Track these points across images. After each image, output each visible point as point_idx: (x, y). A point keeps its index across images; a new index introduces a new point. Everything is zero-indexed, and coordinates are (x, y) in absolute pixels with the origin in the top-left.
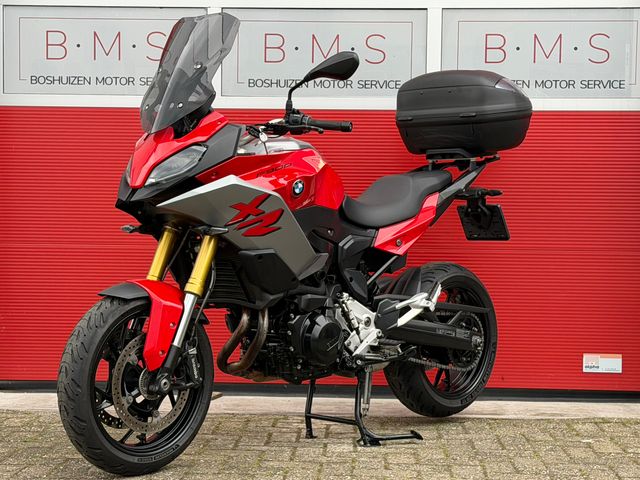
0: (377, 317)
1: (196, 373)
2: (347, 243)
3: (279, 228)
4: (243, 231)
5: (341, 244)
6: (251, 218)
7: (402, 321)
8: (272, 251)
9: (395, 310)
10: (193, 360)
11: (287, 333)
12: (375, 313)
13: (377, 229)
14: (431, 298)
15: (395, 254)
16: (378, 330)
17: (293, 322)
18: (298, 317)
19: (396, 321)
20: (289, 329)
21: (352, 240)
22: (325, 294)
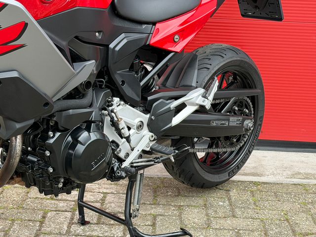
0: (150, 119)
2: (118, 43)
3: (21, 46)
5: (112, 46)
7: (177, 120)
8: (15, 74)
9: (169, 110)
11: (44, 154)
12: (148, 116)
13: (154, 24)
14: (207, 95)
15: (172, 52)
16: (151, 134)
17: (52, 141)
18: (58, 134)
19: (171, 122)
20: (47, 149)
21: (125, 39)
22: (91, 106)
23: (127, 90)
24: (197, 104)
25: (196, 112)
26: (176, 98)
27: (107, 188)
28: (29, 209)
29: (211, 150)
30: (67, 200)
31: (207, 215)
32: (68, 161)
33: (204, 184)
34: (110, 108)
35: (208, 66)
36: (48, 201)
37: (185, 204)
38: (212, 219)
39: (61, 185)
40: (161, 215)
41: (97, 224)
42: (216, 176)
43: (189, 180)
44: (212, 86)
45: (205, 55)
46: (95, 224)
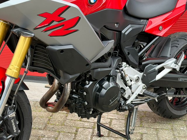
0: (143, 76)
1: (14, 128)
2: (127, 31)
3: (76, 31)
4: (49, 32)
5: (123, 32)
6: (55, 23)
7: (159, 77)
8: (71, 47)
9: (155, 71)
10: (12, 121)
11: (83, 94)
12: (142, 74)
13: (148, 19)
14: (178, 63)
15: (158, 36)
16: (144, 85)
17: (87, 86)
18: (91, 83)
19: (155, 78)
20: (84, 91)
21: (131, 28)
22: (110, 67)
23: (131, 58)
24: (171, 68)
25: (170, 72)
26: (159, 64)
27: (112, 116)
28: (68, 126)
29: (177, 96)
30: (89, 122)
31: (174, 135)
32: (97, 98)
33: (172, 116)
34: (121, 68)
35: (177, 45)
36: (78, 122)
37: (160, 127)
38: (177, 137)
39: (91, 113)
40: (145, 134)
41: (108, 137)
42: (179, 112)
43: (163, 114)
44: (181, 57)
45: (175, 38)
46: (106, 137)
